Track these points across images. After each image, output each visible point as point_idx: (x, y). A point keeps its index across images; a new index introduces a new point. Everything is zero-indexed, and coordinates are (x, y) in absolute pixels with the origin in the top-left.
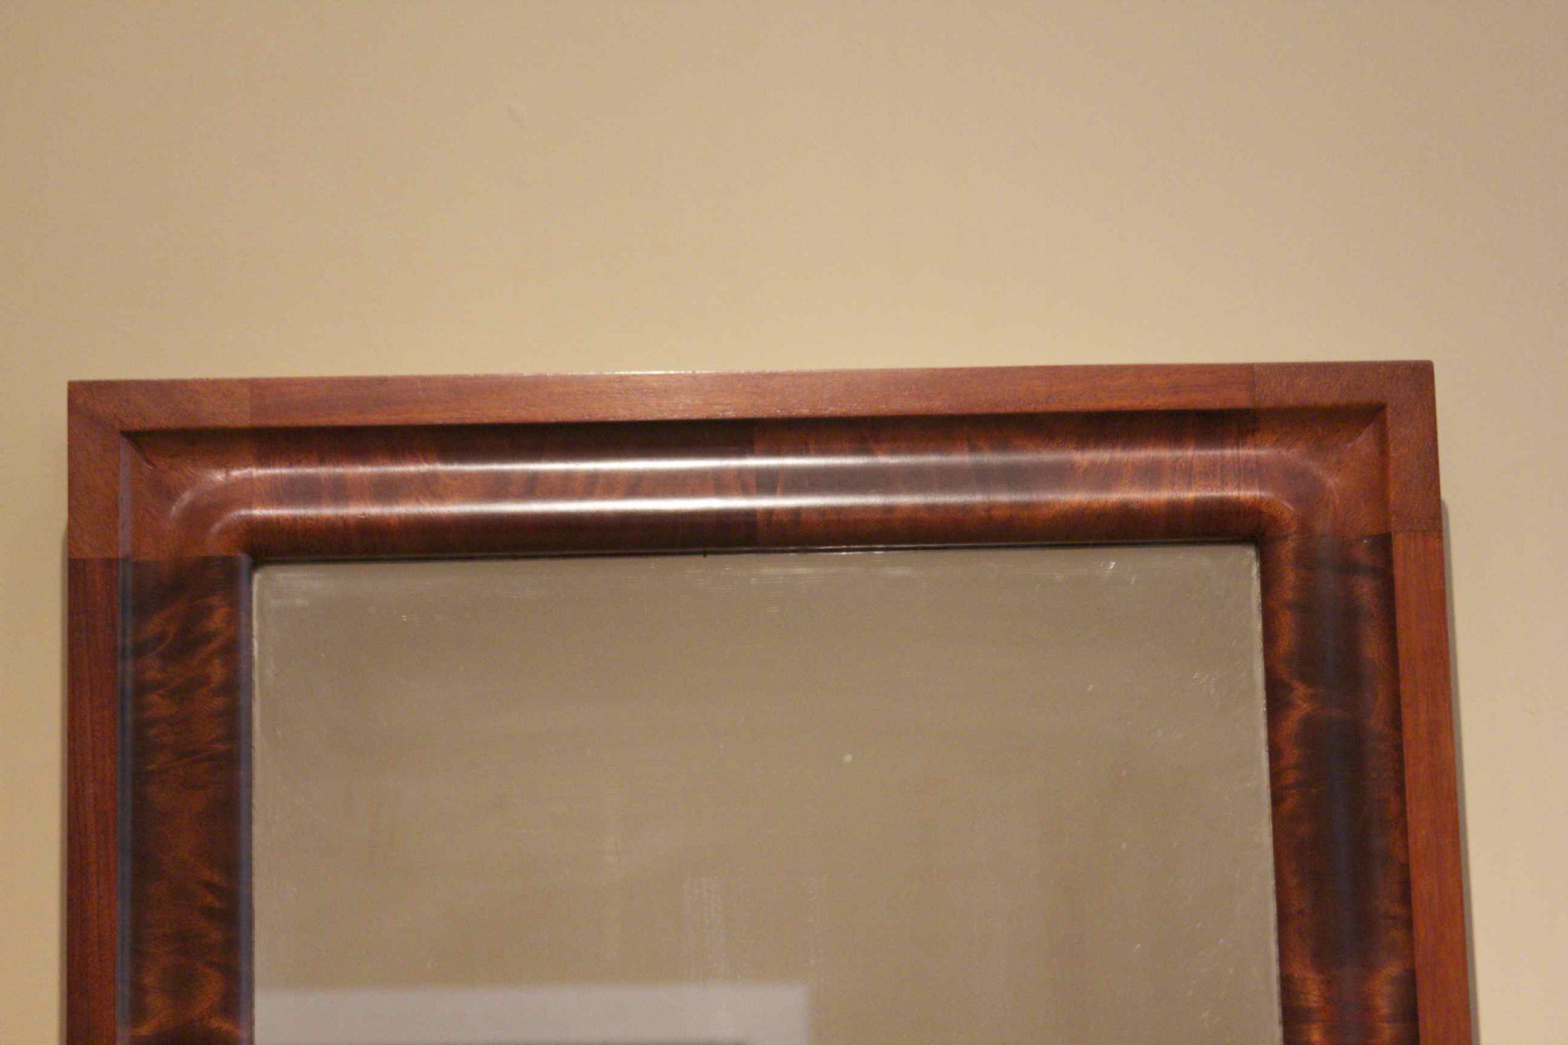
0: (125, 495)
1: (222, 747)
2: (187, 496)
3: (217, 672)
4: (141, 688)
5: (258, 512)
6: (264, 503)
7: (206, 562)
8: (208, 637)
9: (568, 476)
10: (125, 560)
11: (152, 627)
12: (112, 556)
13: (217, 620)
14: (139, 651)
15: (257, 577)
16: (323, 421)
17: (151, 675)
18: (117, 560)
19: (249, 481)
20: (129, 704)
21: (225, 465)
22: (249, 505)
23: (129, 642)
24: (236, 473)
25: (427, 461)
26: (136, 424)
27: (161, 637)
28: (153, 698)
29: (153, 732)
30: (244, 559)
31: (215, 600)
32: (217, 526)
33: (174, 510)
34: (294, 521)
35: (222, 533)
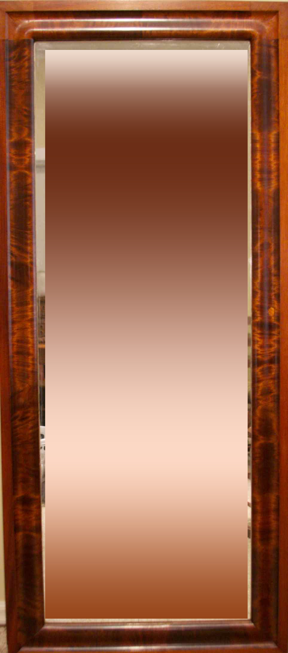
0: (7, 26)
1: (27, 80)
2: (20, 26)
3: (26, 64)
4: (10, 68)
5: (35, 30)
6: (36, 28)
7: (24, 40)
8: (24, 57)
9: (102, 23)
10: (7, 40)
11: (13, 54)
12: (4, 39)
13: (27, 53)
14: (10, 60)
15: (35, 44)
16: (49, 10)
17: (13, 65)
18: (5, 40)
19: (33, 23)
20: (8, 71)
21: (28, 19)
22: (33, 28)
23: (8, 58)
24: (31, 21)
25: (71, 18)
26: (9, 10)
27: (14, 57)
28: (13, 70)
29: (13, 77)
30: (32, 40)
31: (26, 49)
32: (26, 33)
33: (17, 29)
34: (43, 32)
35: (27, 34)
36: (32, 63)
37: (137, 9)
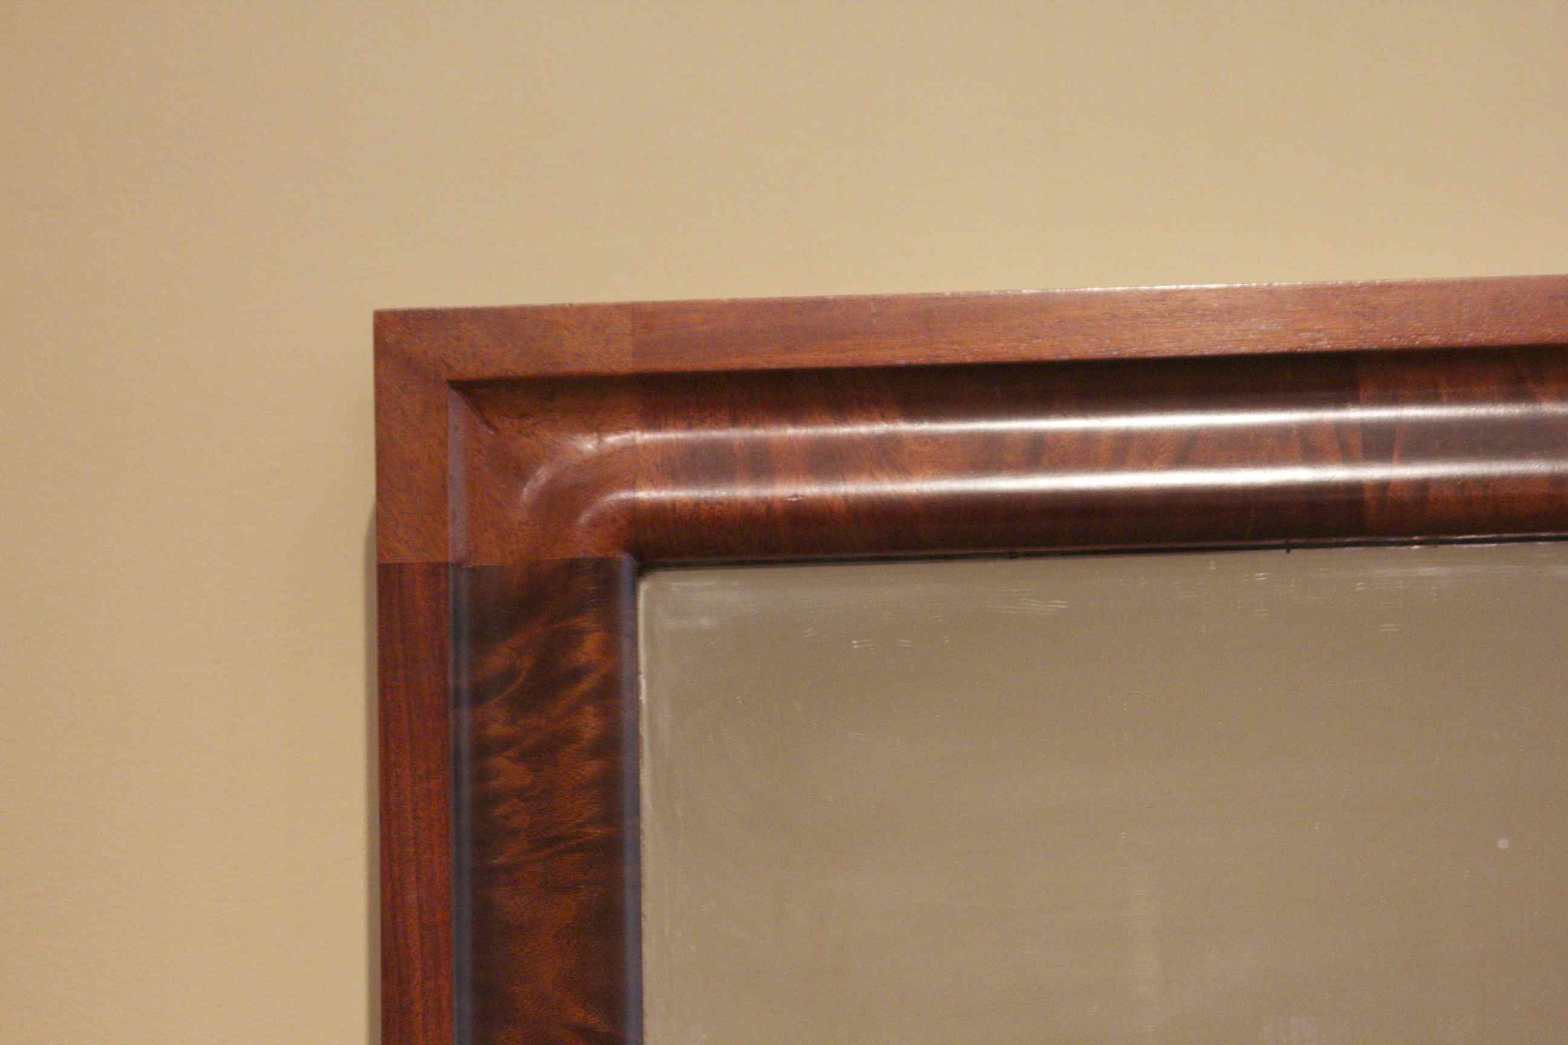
0: (456, 470)
1: (596, 832)
2: (543, 475)
3: (590, 724)
4: (483, 749)
5: (645, 494)
6: (654, 482)
7: (572, 566)
8: (577, 675)
9: (1087, 438)
10: (458, 565)
11: (498, 660)
12: (441, 559)
13: (589, 649)
14: (478, 697)
15: (644, 587)
16: (736, 362)
17: (496, 730)
18: (446, 565)
19: (632, 449)
20: (466, 771)
21: (599, 429)
22: (632, 485)
23: (465, 683)
24: (612, 439)
25: (884, 417)
26: (471, 370)
27: (510, 675)
28: (499, 762)
29: (500, 810)
30: (626, 562)
31: (585, 622)
32: (585, 518)
33: (527, 493)
34: (697, 504)
35: (594, 524)
36: (627, 715)
37: (1325, 344)
